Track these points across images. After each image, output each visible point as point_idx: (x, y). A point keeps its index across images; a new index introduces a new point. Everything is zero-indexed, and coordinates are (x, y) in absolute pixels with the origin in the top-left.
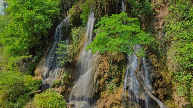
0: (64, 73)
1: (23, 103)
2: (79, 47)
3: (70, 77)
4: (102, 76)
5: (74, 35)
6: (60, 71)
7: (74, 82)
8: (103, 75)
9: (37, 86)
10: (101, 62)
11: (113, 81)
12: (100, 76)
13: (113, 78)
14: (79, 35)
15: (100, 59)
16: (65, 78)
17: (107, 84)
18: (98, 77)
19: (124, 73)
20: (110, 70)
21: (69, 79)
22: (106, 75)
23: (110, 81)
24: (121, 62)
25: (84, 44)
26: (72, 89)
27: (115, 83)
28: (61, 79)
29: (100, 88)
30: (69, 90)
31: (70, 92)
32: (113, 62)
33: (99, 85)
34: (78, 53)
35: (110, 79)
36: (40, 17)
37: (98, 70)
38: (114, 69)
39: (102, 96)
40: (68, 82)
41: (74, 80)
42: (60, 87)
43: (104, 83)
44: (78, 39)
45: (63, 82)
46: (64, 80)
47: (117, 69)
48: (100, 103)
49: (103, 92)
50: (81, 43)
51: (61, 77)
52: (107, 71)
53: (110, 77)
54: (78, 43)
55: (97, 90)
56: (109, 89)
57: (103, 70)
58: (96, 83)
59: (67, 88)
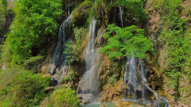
0: (71, 70)
1: (40, 98)
2: (82, 47)
3: (76, 73)
4: (104, 72)
5: (76, 35)
6: (67, 69)
7: (80, 78)
8: (106, 71)
9: (48, 82)
10: (103, 60)
11: (114, 76)
12: (103, 72)
13: (114, 74)
14: (82, 35)
15: (102, 57)
16: (72, 74)
17: (108, 79)
18: (101, 73)
19: (123, 69)
20: (111, 67)
21: (75, 76)
22: (108, 71)
23: (111, 76)
24: (121, 60)
25: (87, 44)
26: (78, 84)
27: (116, 78)
28: (69, 76)
29: (103, 82)
30: (76, 85)
31: (77, 86)
32: (114, 60)
33: (102, 80)
34: (82, 52)
35: (111, 74)
36: (49, 20)
37: (101, 66)
38: (115, 66)
39: (104, 89)
40: (75, 78)
41: (80, 76)
42: (69, 83)
43: (106, 77)
44: (81, 39)
45: (71, 78)
46: (72, 77)
47: (118, 66)
48: (103, 95)
49: (105, 85)
50: (84, 42)
51: (68, 74)
52: (109, 68)
53: (111, 73)
54: (81, 42)
55: (100, 84)
56: (111, 82)
57: (106, 66)
58: (99, 78)
59: (74, 84)
